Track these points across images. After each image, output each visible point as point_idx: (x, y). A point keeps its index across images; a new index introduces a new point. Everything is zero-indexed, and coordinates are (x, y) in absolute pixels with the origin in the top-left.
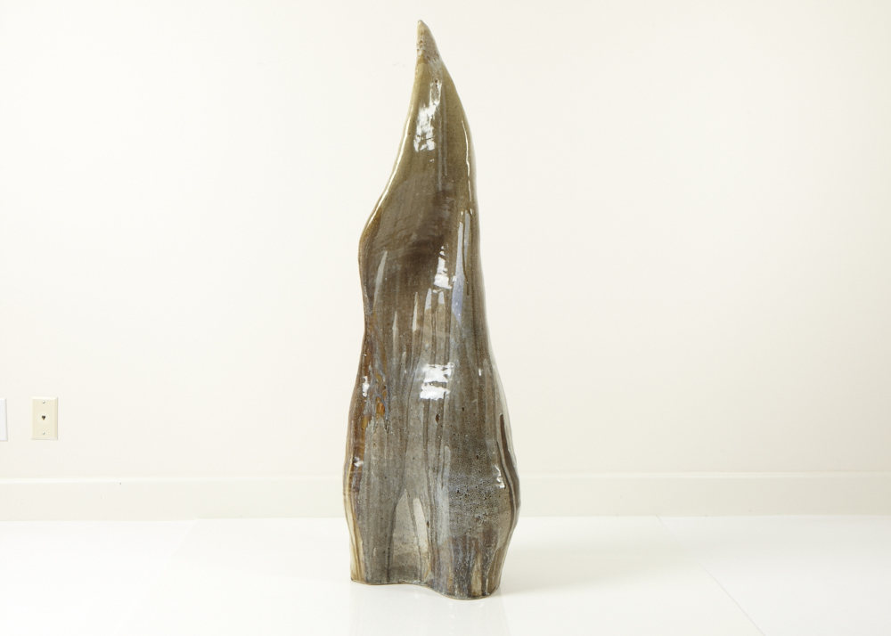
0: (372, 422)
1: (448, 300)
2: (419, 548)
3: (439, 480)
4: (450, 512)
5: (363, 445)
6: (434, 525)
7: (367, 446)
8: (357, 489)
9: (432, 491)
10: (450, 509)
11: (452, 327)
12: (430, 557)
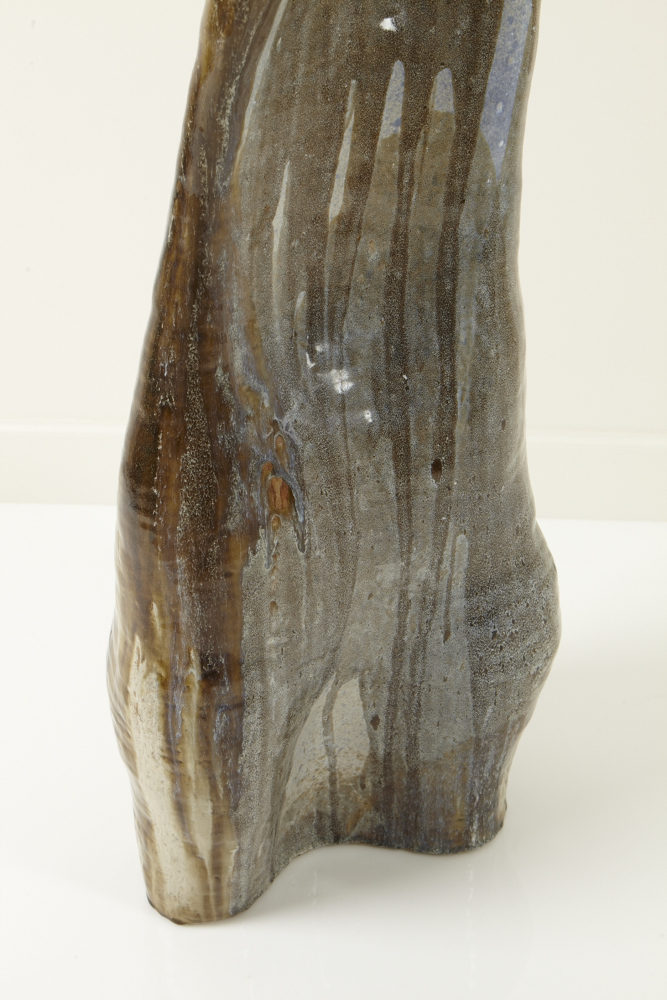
0: (262, 544)
1: (470, 98)
2: (333, 774)
3: (438, 623)
4: (474, 689)
5: (237, 617)
6: (400, 721)
7: (248, 618)
8: (234, 742)
9: (407, 653)
10: (473, 682)
11: (473, 187)
12: (369, 784)
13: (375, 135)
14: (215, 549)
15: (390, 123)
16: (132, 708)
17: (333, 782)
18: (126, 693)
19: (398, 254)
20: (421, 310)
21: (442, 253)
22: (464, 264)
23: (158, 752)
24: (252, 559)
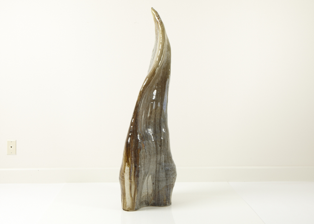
0: (141, 151)
1: (162, 105)
2: (148, 193)
3: (161, 167)
4: (166, 177)
5: (139, 159)
6: (157, 183)
7: (140, 160)
8: (138, 176)
9: (157, 172)
10: (166, 176)
11: (162, 114)
12: (152, 195)
13: (152, 108)
14: (136, 151)
15: (154, 108)
16: (125, 173)
17: (148, 195)
18: (125, 171)
19: (155, 121)
20: (158, 128)
21: (160, 121)
22: (162, 122)
23: (128, 178)
24: (140, 152)
